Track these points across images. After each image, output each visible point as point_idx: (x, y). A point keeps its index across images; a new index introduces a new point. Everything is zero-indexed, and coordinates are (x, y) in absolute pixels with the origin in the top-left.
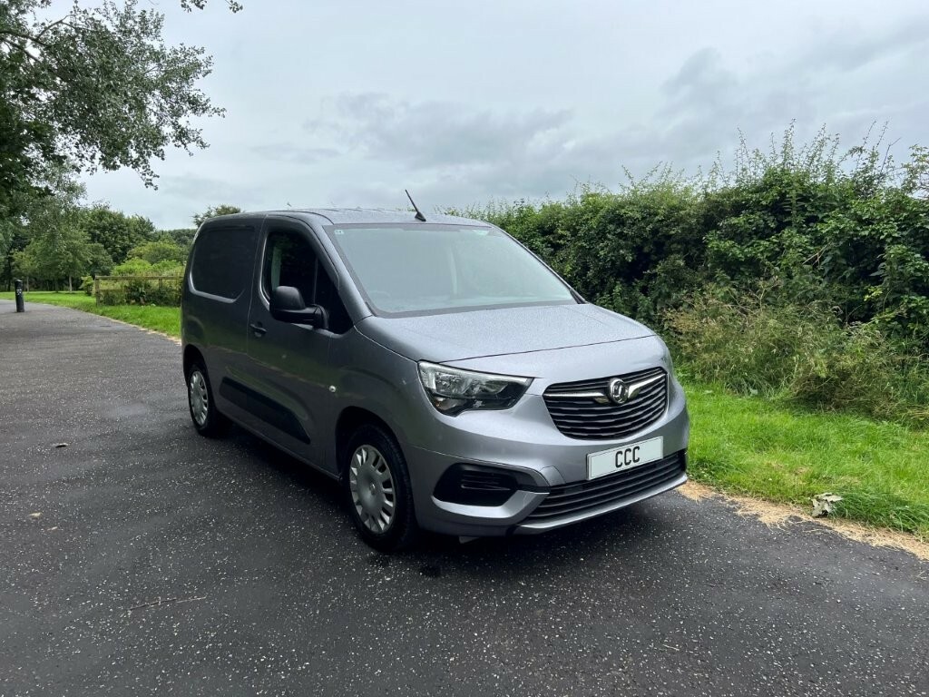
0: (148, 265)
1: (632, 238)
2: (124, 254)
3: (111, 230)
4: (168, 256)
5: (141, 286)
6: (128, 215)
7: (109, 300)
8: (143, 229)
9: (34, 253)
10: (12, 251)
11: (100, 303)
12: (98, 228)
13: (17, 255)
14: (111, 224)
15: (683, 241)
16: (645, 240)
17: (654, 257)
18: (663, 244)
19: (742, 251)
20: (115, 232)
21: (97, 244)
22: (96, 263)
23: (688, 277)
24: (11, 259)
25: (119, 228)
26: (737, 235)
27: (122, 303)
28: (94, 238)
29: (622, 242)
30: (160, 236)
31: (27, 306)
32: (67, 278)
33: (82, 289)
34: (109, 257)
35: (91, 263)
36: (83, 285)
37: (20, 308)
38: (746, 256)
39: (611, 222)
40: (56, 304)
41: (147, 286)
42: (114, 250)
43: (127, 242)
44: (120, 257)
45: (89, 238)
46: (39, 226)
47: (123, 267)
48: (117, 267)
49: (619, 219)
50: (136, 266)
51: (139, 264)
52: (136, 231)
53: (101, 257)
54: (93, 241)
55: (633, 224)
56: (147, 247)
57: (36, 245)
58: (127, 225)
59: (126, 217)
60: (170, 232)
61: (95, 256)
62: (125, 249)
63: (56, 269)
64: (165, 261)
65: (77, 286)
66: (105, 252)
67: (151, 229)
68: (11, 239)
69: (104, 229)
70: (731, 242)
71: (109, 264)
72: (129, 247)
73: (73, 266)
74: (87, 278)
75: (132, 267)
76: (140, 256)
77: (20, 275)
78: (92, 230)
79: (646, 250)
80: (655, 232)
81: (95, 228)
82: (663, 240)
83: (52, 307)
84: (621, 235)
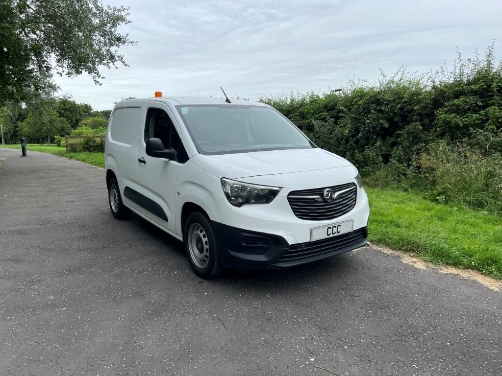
0: (90, 130)
1: (387, 113)
2: (77, 124)
3: (70, 111)
4: (101, 125)
5: (91, 142)
6: (78, 102)
7: (73, 149)
8: (86, 110)
9: (29, 123)
10: (17, 122)
11: (68, 151)
12: (63, 109)
13: (19, 124)
14: (70, 108)
15: (420, 114)
16: (395, 114)
17: (401, 124)
18: (407, 116)
19: (461, 120)
20: (72, 112)
21: (62, 118)
22: (62, 129)
23: (423, 136)
24: (16, 127)
25: (74, 110)
26: (457, 110)
27: (80, 151)
28: (61, 115)
29: (380, 115)
30: (96, 114)
31: (28, 152)
32: (47, 137)
33: (55, 143)
34: (69, 126)
35: (60, 129)
36: (56, 141)
37: (24, 154)
38: (463, 124)
39: (372, 103)
40: (43, 152)
41: (94, 142)
42: (71, 122)
43: (79, 117)
44: (75, 125)
45: (58, 115)
46: (33, 108)
47: (77, 131)
48: (74, 131)
49: (377, 102)
50: (84, 130)
51: (85, 129)
52: (84, 111)
53: (65, 125)
54: (60, 116)
55: (388, 104)
56: (89, 120)
57: (30, 119)
58: (79, 108)
59: (77, 103)
60: (101, 112)
61: (62, 125)
62: (78, 121)
63: (41, 132)
64: (100, 128)
65: (52, 142)
66: (67, 123)
67: (91, 110)
68: (17, 116)
69: (66, 110)
70: (454, 115)
71: (70, 130)
72: (80, 120)
73: (50, 130)
74: (57, 137)
75: (82, 131)
76: (86, 125)
77: (21, 135)
78: (60, 111)
79: (396, 119)
80: (402, 109)
81: (61, 110)
82: (406, 114)
83: (41, 153)
84: (380, 111)
